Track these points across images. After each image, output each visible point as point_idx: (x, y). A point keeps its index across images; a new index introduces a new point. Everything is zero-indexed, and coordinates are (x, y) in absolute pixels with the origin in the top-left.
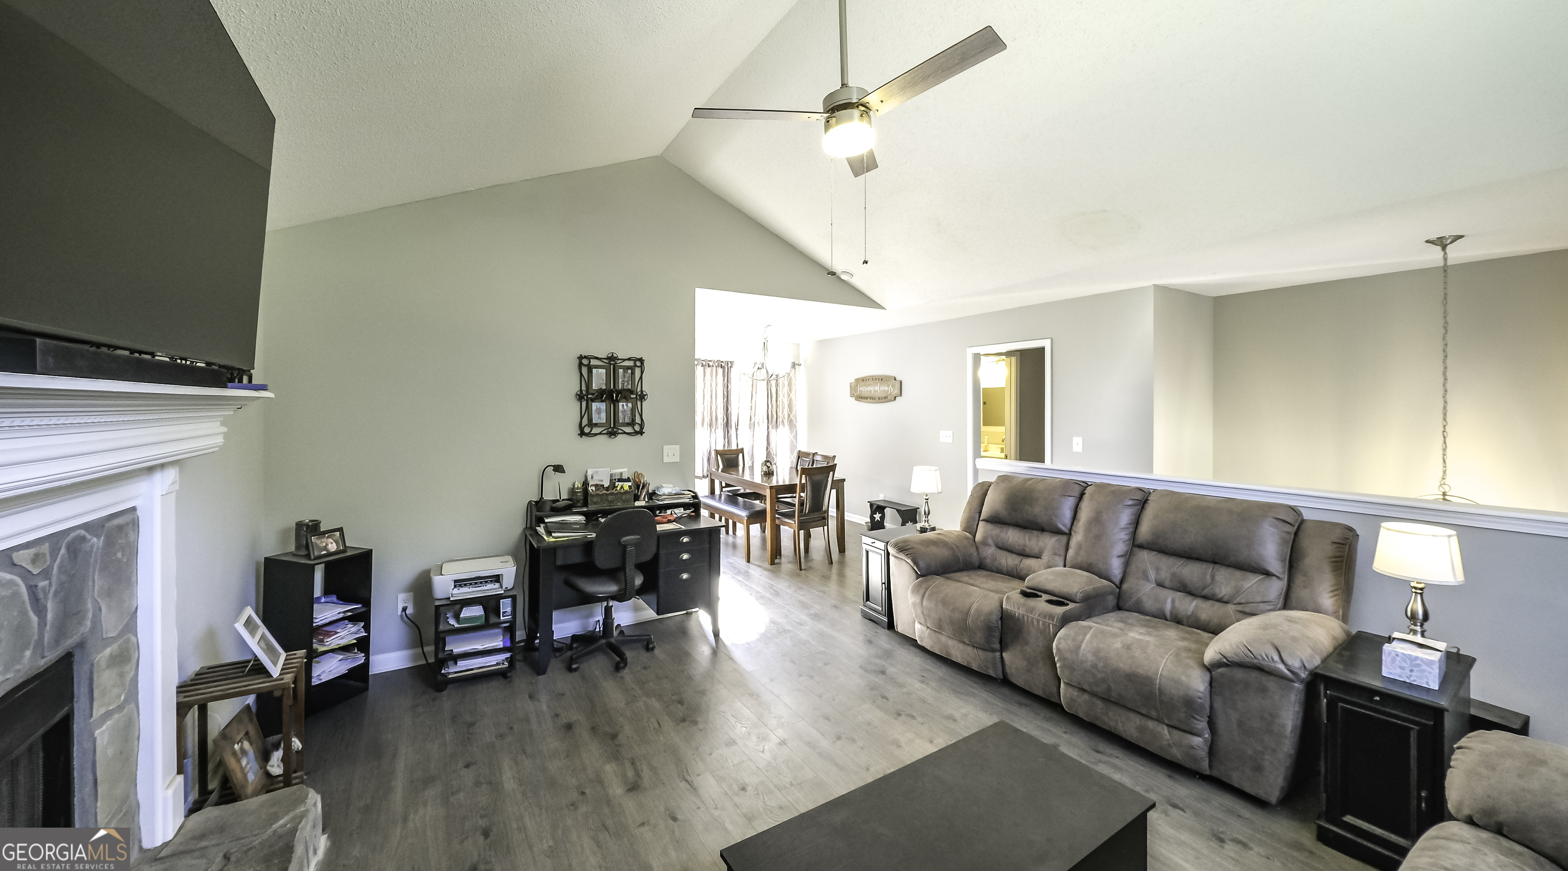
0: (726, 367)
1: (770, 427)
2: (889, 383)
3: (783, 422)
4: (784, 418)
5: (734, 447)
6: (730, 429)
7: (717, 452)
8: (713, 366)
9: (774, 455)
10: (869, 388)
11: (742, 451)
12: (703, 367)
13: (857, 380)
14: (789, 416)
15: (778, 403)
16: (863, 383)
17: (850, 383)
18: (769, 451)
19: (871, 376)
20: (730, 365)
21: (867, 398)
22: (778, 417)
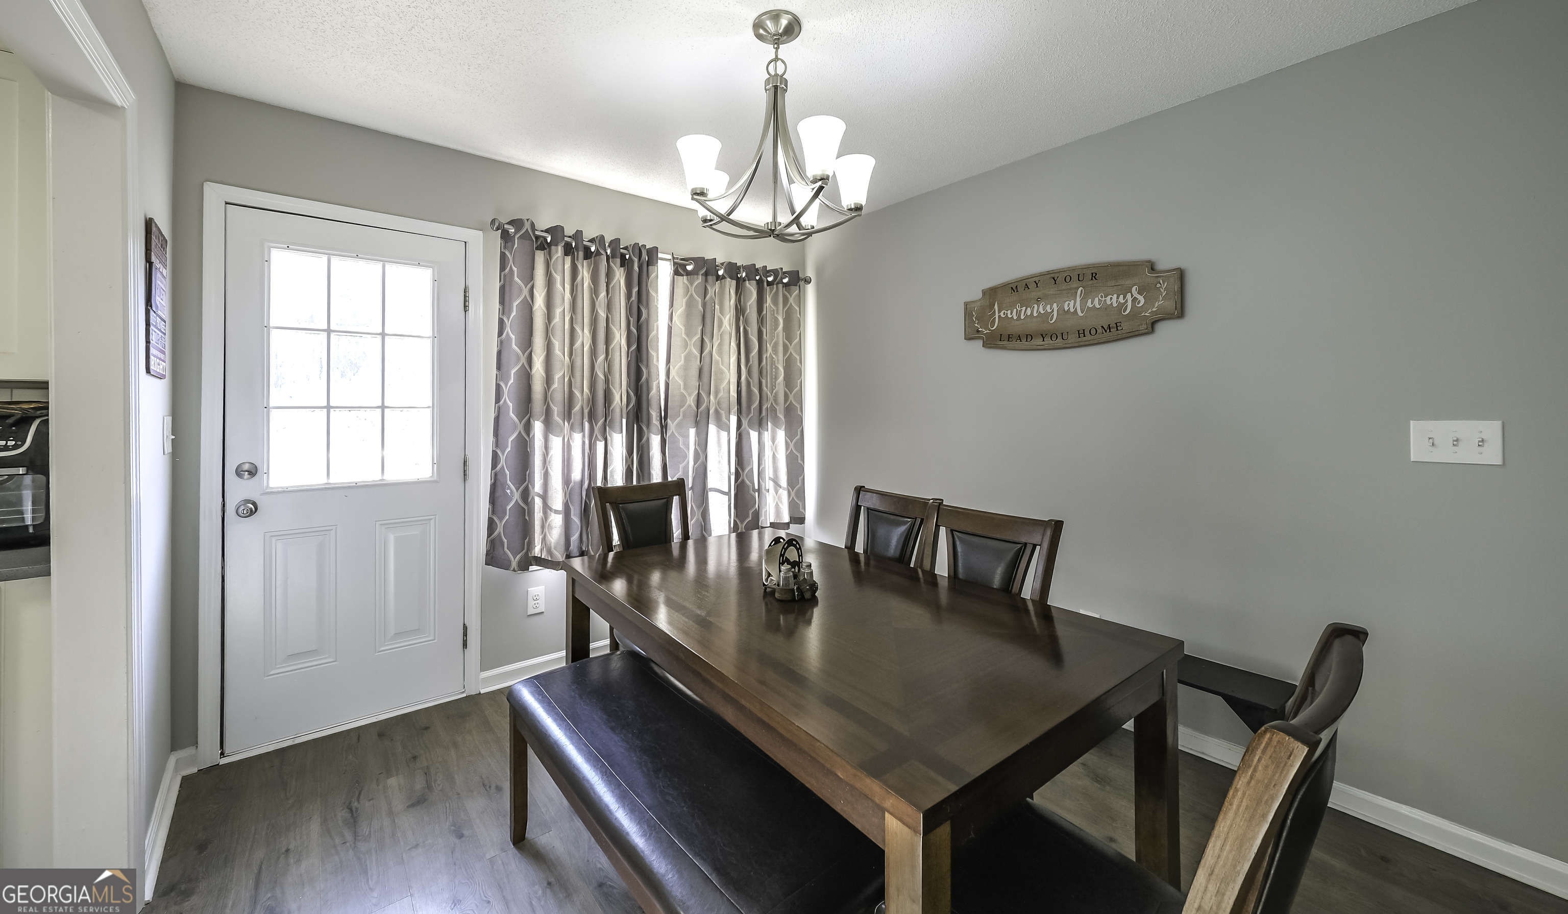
0: (636, 260)
1: (745, 423)
2: (1128, 282)
3: (773, 410)
4: (776, 400)
5: (656, 477)
6: (644, 428)
7: (605, 495)
8: (598, 253)
9: (754, 490)
10: (1038, 309)
11: (679, 487)
12: (568, 260)
13: (991, 293)
14: (786, 397)
15: (764, 363)
16: (1014, 297)
17: (966, 304)
18: (743, 481)
19: (1049, 273)
20: (645, 257)
21: (1029, 337)
22: (764, 399)
